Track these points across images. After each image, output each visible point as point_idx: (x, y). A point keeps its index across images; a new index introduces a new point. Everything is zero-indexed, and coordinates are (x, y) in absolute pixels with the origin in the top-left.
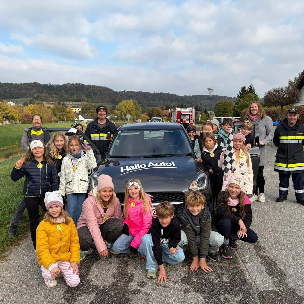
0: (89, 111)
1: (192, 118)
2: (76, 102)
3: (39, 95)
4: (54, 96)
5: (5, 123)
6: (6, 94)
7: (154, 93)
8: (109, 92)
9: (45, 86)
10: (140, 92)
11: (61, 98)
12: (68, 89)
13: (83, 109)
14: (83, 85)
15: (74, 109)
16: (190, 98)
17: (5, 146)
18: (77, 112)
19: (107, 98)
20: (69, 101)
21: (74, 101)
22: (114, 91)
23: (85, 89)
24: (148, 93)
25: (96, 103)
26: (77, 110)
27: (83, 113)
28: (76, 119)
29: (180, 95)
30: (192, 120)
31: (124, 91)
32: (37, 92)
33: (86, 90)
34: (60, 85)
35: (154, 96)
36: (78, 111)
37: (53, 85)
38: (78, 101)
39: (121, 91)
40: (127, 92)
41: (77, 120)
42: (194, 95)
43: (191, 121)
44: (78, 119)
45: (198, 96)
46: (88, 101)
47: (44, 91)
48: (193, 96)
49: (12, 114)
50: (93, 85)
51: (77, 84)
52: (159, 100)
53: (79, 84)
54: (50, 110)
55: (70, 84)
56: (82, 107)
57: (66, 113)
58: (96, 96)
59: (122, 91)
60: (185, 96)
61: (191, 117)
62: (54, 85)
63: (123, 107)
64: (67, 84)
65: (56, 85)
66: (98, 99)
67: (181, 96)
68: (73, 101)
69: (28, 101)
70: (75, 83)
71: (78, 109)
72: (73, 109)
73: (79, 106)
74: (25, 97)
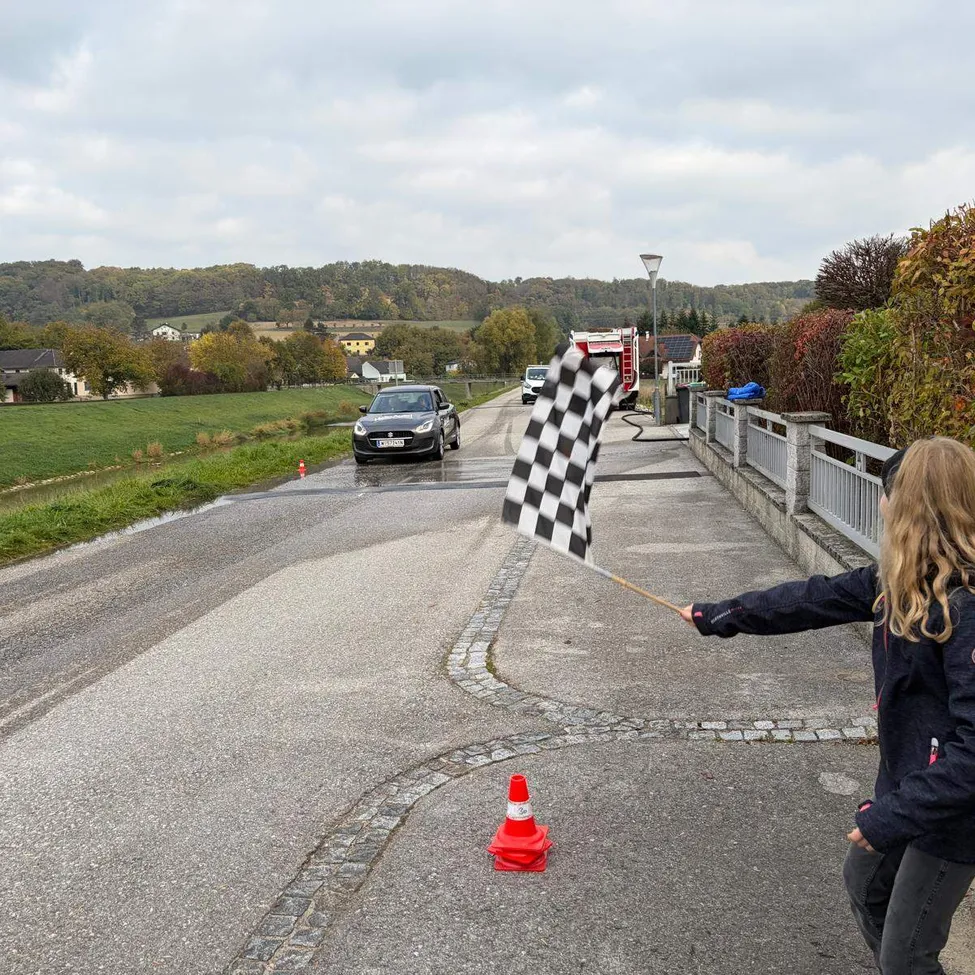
0: (399, 349)
1: (628, 364)
2: (362, 319)
3: (251, 303)
4: (296, 303)
5: (113, 394)
6: (155, 302)
7: (615, 280)
8: (466, 284)
9: (270, 275)
10: (567, 280)
11: (318, 312)
12: (340, 281)
13: (379, 341)
14: (387, 266)
15: (354, 343)
16: (734, 294)
17: (73, 469)
18: (363, 353)
19: (462, 303)
20: (343, 317)
21: (359, 318)
22: (482, 282)
23: (392, 278)
24: (596, 282)
25: (427, 320)
26: (362, 347)
27: (380, 355)
28: (355, 376)
29: (702, 285)
30: (628, 371)
31: (518, 279)
32: (245, 292)
33: (397, 281)
34: (315, 268)
35: (616, 292)
36: (367, 348)
37: (293, 271)
38: (370, 318)
39: (507, 279)
40: (526, 282)
41: (357, 376)
42: (749, 283)
43: (625, 375)
44: (360, 375)
45: (764, 284)
46: (401, 317)
47: (267, 289)
48: (746, 286)
49: (131, 366)
50: (416, 266)
51: (366, 264)
52: (630, 304)
53: (375, 262)
54: (267, 349)
55: (346, 263)
56: (376, 335)
57: (319, 358)
58: (426, 299)
59: (510, 281)
60: (720, 288)
61: (624, 361)
62: (296, 270)
63: (495, 330)
64: (337, 263)
65: (304, 270)
66: (431, 307)
67: (706, 289)
68: (355, 318)
69: (218, 323)
70: (361, 262)
71: (366, 344)
72: (349, 344)
73: (369, 334)
74: (209, 311)
